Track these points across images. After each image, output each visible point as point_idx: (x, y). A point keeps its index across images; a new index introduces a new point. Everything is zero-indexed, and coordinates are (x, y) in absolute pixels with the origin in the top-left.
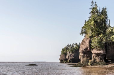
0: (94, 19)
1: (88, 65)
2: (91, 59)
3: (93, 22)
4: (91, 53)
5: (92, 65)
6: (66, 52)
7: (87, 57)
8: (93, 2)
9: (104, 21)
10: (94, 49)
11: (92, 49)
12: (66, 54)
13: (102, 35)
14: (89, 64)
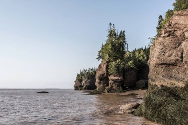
0: (112, 43)
1: (104, 93)
2: (108, 85)
3: (110, 46)
4: (108, 80)
5: (108, 92)
6: (82, 78)
7: (104, 84)
8: (110, 24)
9: (122, 46)
10: (111, 75)
11: (109, 75)
12: (81, 81)
13: (119, 60)
14: (106, 91)
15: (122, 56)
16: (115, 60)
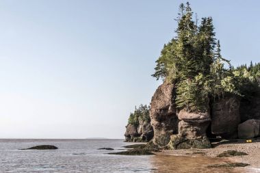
0: (184, 40)
1: (167, 148)
2: (175, 132)
3: (180, 46)
4: (176, 120)
5: (176, 146)
6: (137, 119)
7: (168, 128)
8: (182, 6)
10: (182, 108)
11: (179, 109)
12: (136, 125)
13: (201, 76)
14: (170, 145)
15: (208, 68)
16: (192, 75)
